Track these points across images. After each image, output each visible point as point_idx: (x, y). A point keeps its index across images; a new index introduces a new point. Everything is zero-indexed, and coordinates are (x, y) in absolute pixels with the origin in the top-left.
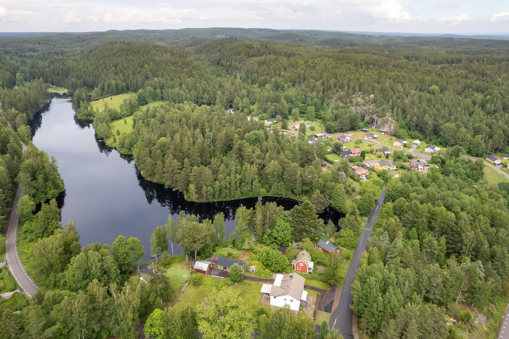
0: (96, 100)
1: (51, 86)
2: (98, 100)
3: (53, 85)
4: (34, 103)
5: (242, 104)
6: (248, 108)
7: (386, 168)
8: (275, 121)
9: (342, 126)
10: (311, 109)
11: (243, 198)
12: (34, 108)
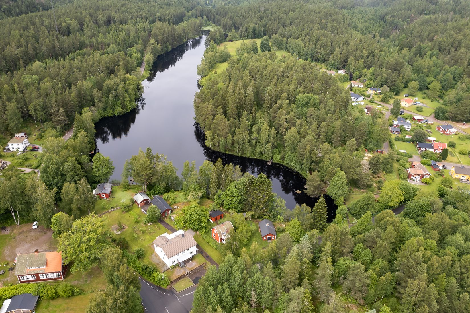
0: (230, 41)
1: (212, 24)
2: (232, 41)
3: (214, 23)
4: (177, 37)
5: (354, 66)
6: (360, 72)
7: (464, 178)
8: (378, 92)
9: (457, 114)
10: (436, 85)
11: (255, 158)
12: (176, 41)
